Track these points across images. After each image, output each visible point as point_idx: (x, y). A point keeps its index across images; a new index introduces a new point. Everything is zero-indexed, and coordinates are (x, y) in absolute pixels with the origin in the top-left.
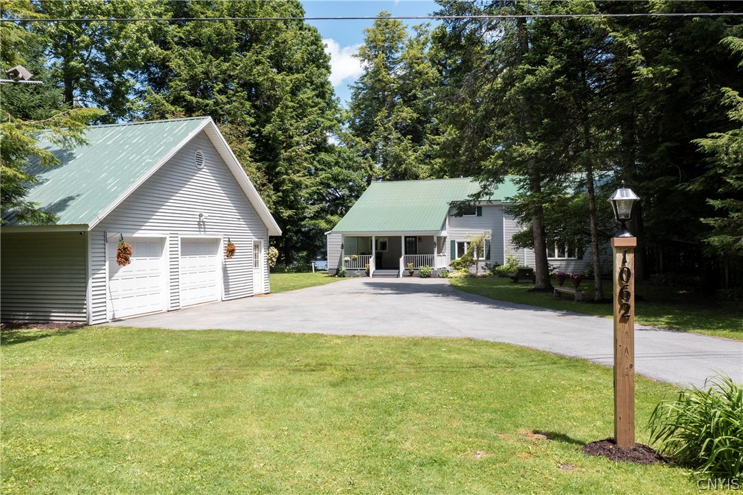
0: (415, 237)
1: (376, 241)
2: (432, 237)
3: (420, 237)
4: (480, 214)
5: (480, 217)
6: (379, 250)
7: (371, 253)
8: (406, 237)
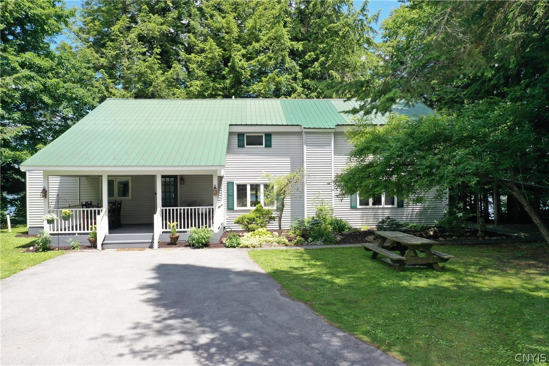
0: (175, 177)
1: (110, 183)
2: (210, 177)
3: (182, 178)
4: (269, 145)
5: (268, 149)
6: (116, 197)
7: (100, 205)
8: (163, 177)
